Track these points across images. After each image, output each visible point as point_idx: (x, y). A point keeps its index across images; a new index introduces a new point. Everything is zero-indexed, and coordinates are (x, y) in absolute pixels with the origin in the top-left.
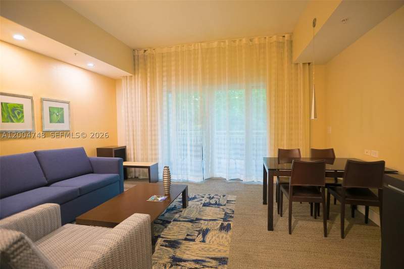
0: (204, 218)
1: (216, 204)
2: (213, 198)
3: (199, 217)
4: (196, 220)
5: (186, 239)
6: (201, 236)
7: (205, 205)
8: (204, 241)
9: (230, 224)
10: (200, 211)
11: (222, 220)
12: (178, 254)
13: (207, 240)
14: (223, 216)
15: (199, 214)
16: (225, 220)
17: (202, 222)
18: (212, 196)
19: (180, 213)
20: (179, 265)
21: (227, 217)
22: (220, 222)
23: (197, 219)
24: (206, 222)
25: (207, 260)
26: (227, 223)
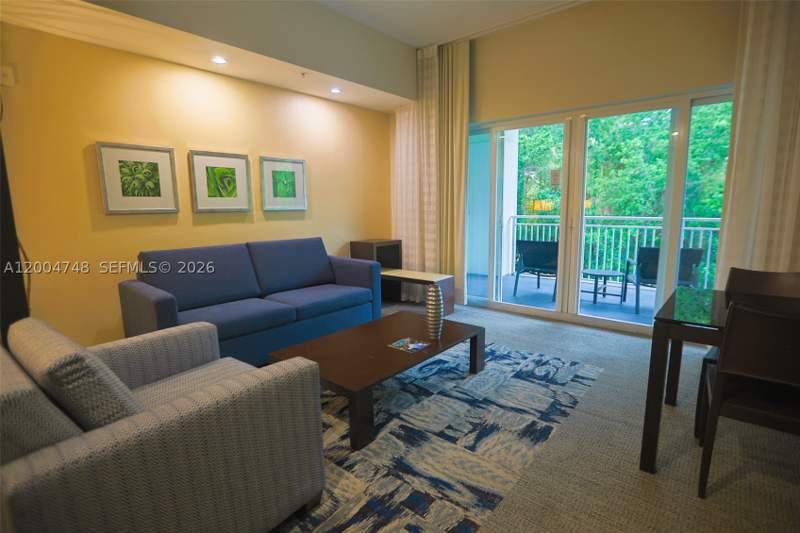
0: (502, 402)
1: (545, 378)
2: (547, 363)
3: (493, 397)
4: (481, 402)
5: (441, 435)
6: (473, 436)
7: (518, 375)
8: (472, 448)
9: (552, 428)
10: (501, 385)
11: (539, 415)
12: (413, 458)
13: (482, 447)
14: (544, 407)
15: (496, 391)
16: (544, 416)
17: (493, 408)
18: (544, 359)
19: (460, 381)
20: (401, 478)
21: (554, 411)
22: (529, 419)
23: (487, 401)
24: (502, 411)
25: (459, 487)
26: (545, 424)
